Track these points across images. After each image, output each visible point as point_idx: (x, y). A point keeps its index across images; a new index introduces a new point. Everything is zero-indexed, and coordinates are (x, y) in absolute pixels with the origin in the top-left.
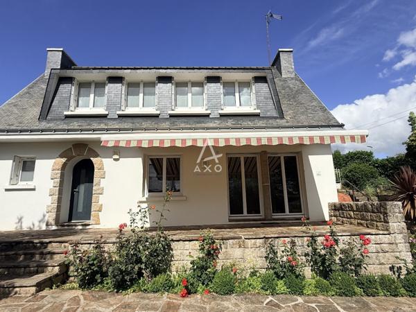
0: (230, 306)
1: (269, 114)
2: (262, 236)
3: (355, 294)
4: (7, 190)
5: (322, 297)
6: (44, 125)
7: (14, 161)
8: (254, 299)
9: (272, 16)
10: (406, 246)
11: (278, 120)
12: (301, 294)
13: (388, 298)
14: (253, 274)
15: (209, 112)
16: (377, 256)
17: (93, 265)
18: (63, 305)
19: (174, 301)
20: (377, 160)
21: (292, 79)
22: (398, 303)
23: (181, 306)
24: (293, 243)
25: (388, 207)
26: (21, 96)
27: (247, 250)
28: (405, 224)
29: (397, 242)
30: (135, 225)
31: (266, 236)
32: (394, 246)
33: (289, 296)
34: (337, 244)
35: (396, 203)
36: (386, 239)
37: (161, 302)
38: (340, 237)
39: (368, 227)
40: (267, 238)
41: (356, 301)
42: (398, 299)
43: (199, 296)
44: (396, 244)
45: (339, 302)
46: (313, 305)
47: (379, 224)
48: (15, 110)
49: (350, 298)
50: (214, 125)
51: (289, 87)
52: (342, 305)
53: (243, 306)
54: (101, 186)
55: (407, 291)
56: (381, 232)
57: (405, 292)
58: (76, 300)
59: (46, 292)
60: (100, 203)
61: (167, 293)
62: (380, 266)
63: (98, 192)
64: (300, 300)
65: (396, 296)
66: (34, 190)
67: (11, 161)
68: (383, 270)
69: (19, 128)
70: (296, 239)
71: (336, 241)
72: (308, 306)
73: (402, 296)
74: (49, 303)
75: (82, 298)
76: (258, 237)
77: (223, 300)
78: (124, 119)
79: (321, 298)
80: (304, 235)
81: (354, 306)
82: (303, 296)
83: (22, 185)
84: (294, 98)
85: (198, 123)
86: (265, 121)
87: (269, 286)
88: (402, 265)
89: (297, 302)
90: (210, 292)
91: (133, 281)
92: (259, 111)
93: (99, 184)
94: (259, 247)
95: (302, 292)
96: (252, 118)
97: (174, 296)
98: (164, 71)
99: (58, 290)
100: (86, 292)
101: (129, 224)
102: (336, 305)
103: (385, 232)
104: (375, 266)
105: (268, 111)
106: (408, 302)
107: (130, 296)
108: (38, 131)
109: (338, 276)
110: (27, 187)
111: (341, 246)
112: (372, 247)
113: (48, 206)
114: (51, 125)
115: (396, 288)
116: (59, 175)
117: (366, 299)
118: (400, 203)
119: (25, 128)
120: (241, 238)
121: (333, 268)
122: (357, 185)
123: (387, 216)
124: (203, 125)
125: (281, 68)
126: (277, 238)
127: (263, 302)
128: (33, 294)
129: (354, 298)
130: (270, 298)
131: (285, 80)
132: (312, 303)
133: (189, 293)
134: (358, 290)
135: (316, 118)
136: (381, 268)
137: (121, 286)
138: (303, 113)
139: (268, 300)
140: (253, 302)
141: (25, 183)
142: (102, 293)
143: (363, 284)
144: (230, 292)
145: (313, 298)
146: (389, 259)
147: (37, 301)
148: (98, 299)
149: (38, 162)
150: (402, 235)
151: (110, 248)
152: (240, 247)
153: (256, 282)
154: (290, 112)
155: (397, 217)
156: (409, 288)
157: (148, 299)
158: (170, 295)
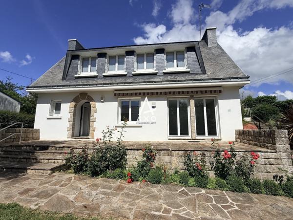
0: (155, 191)
1: (196, 72)
2: (183, 149)
3: (244, 191)
4: (48, 119)
5: (220, 191)
6: (64, 83)
7: (51, 104)
8: (172, 188)
9: (203, 6)
10: (288, 161)
11: (202, 75)
12: (205, 187)
13: (269, 196)
14: (176, 172)
15: (157, 72)
16: (265, 167)
17: (81, 161)
18: (62, 181)
19: (123, 185)
20: (279, 102)
21: (215, 47)
22: (276, 200)
23: (126, 188)
24: (203, 155)
25: (276, 133)
26: (55, 68)
27: (173, 157)
28: (289, 146)
29: (282, 158)
30: (106, 139)
31: (186, 149)
32: (279, 161)
33: (196, 189)
34: (235, 157)
35: (282, 130)
36: (273, 155)
37: (115, 185)
38: (237, 153)
39: (261, 147)
40: (186, 151)
41: (243, 196)
42: (278, 197)
43: (138, 183)
44: (281, 159)
45: (230, 195)
46: (211, 196)
47: (269, 145)
48: (52, 76)
49: (239, 194)
50: (160, 80)
51: (212, 53)
52: (232, 198)
53: (164, 192)
54: (95, 117)
55: (285, 192)
56: (269, 151)
57: (283, 193)
58: (69, 179)
59: (57, 174)
60: (94, 126)
61: (120, 180)
62: (267, 174)
63: (93, 120)
64: (203, 191)
65: (275, 195)
66: (60, 119)
67: (49, 104)
68: (269, 177)
69: (52, 85)
70: (206, 153)
71: (234, 155)
72: (207, 196)
73: (281, 196)
74: (55, 180)
75: (73, 178)
76: (180, 149)
77: (152, 187)
78: (107, 78)
79: (218, 191)
80: (212, 150)
81: (241, 199)
82: (206, 189)
83: (55, 116)
84: (215, 60)
85: (149, 79)
86: (193, 76)
87: (184, 181)
88: (283, 174)
89: (200, 193)
90: (146, 181)
91: (102, 171)
92: (189, 70)
93: (93, 116)
94: (181, 156)
95: (206, 186)
96: (184, 75)
97: (124, 182)
98: (129, 47)
99: (63, 173)
100: (77, 175)
101: (102, 138)
102: (227, 197)
103: (273, 151)
104: (263, 173)
105: (196, 69)
106: (284, 200)
107: (99, 180)
108: (61, 86)
109: (232, 178)
110: (57, 117)
111: (238, 158)
112: (261, 161)
113: (68, 128)
114: (68, 83)
115: (276, 190)
116: (73, 111)
117: (251, 195)
118: (286, 131)
119: (55, 85)
120: (169, 150)
121: (230, 173)
122: (262, 119)
123: (275, 140)
124: (152, 80)
125: (207, 41)
126: (193, 151)
127: (177, 191)
128: (49, 174)
129: (243, 194)
130: (183, 188)
131: (210, 49)
132: (211, 194)
133: (133, 181)
134: (246, 188)
135: (229, 73)
136: (267, 175)
137: (95, 174)
138: (220, 70)
139: (181, 189)
140: (171, 190)
141: (56, 115)
142: (85, 177)
143: (250, 185)
144: (158, 182)
145: (213, 191)
146: (274, 170)
147: (50, 178)
148: (82, 180)
149: (62, 105)
150: (286, 154)
151: (90, 152)
152: (168, 155)
153: (177, 178)
154: (211, 69)
155: (283, 141)
156: (287, 191)
157: (109, 182)
158: (122, 181)
